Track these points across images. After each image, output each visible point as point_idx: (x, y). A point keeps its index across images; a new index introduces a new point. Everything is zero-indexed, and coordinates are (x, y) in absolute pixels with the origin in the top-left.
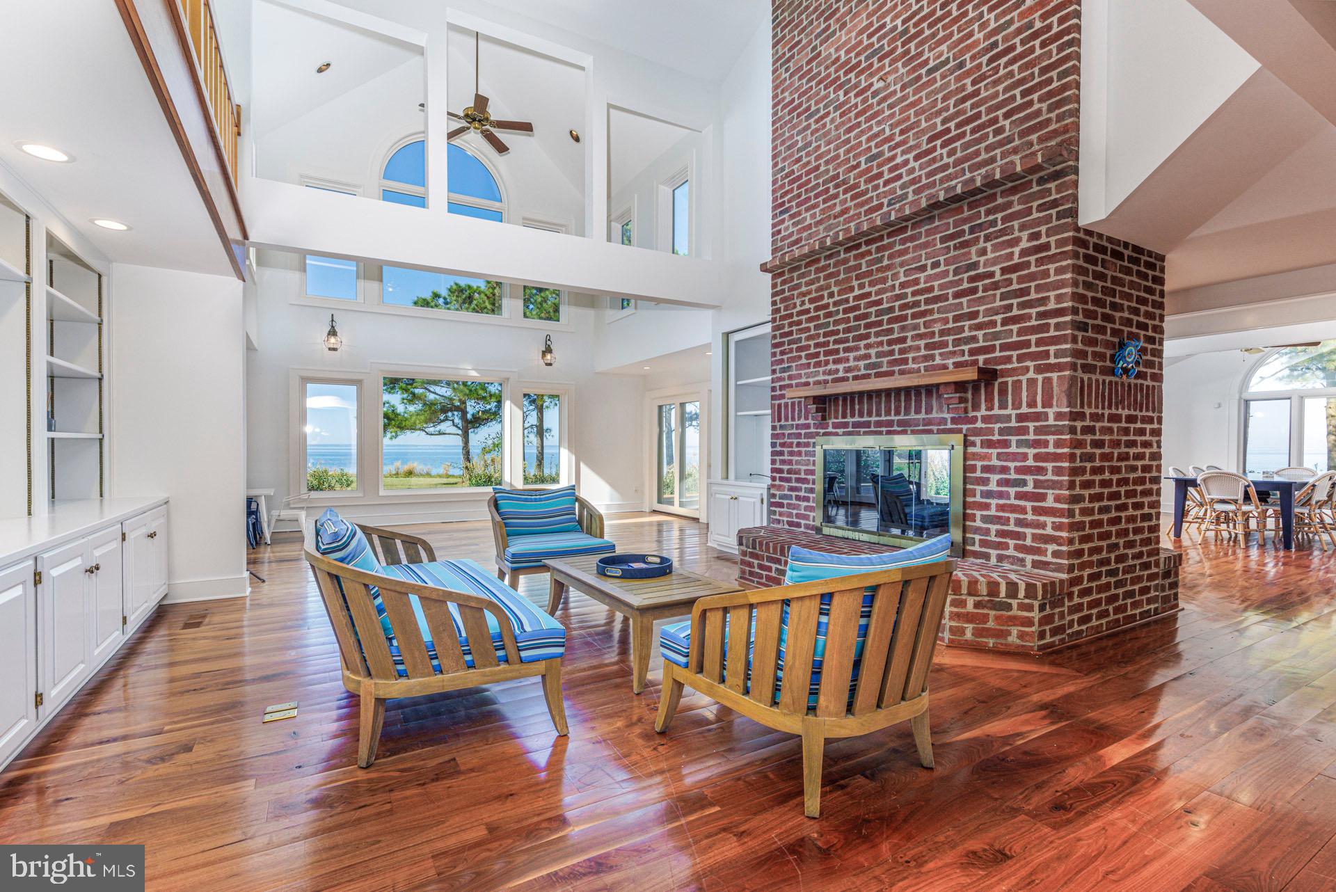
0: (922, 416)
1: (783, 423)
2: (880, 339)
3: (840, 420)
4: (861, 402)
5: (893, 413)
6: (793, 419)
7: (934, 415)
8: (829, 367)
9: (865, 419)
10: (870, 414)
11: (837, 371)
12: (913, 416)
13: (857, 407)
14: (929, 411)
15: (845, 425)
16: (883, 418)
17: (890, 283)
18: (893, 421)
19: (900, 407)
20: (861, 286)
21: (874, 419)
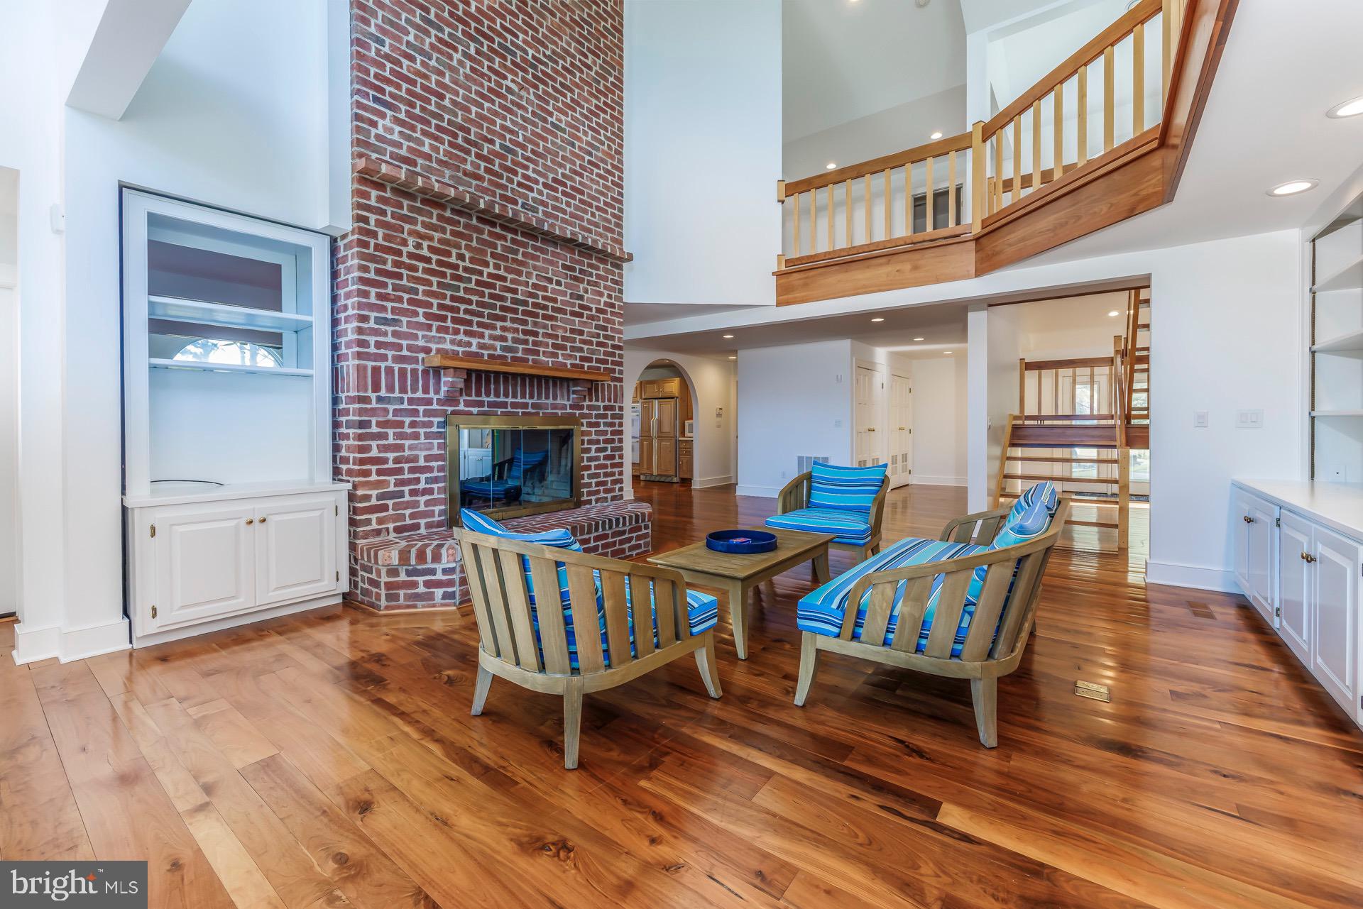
0: (550, 401)
1: (383, 393)
2: (515, 326)
3: (474, 398)
4: (497, 383)
5: (528, 396)
6: (403, 390)
7: (559, 401)
8: (459, 337)
9: (502, 399)
10: (506, 395)
11: (469, 344)
12: (543, 401)
13: (492, 386)
14: (555, 398)
15: (481, 404)
16: (519, 400)
17: (523, 278)
18: (528, 404)
19: (534, 392)
20: (497, 267)
21: (510, 400)
